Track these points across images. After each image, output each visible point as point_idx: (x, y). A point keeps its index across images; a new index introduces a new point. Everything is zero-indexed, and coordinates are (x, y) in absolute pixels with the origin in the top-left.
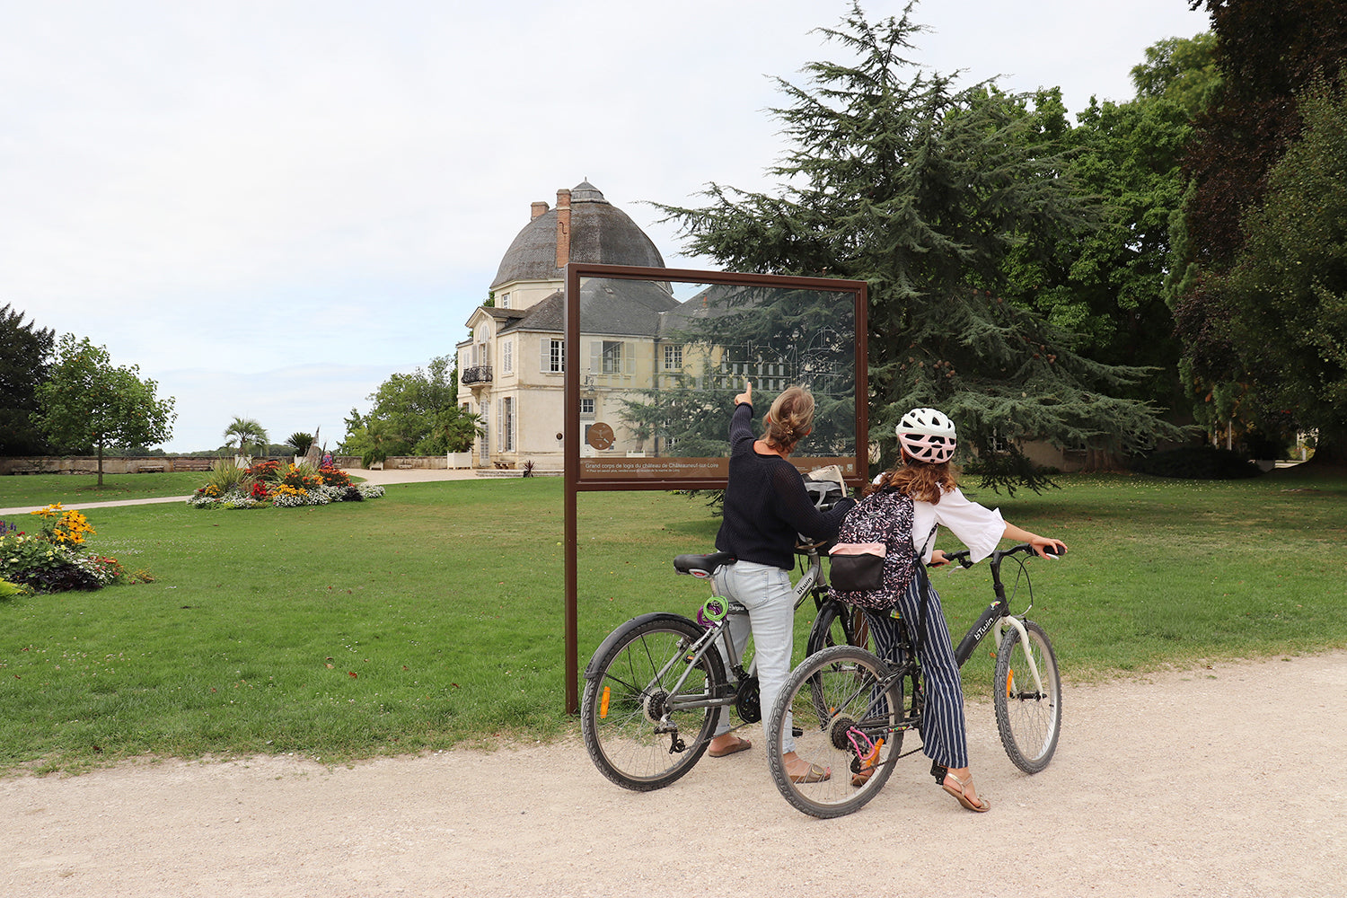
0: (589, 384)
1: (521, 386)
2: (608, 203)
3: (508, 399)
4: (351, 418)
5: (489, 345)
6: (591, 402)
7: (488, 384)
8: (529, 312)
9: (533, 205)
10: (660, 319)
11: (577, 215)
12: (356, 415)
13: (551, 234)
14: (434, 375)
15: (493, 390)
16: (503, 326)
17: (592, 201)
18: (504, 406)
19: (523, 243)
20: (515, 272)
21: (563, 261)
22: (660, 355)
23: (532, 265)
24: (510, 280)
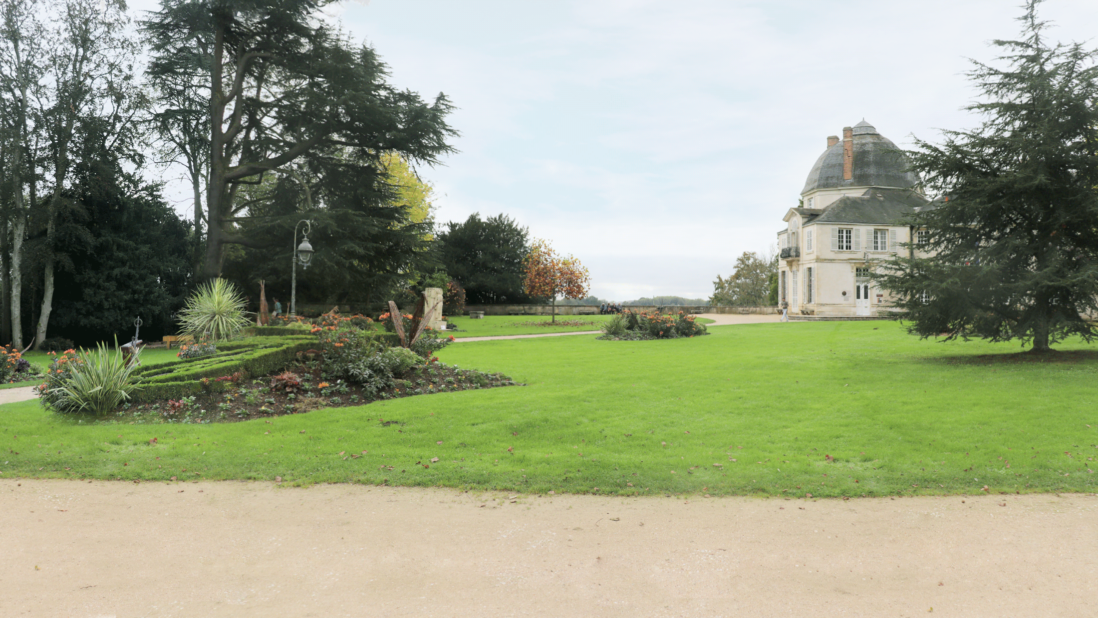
0: (866, 257)
1: (818, 260)
2: (878, 135)
3: (810, 269)
4: (717, 280)
5: (797, 232)
6: (867, 270)
7: (797, 258)
8: (824, 210)
9: (829, 138)
11: (858, 144)
12: (720, 280)
13: (840, 157)
15: (800, 263)
16: (806, 220)
17: (868, 134)
18: (807, 273)
19: (821, 164)
20: (816, 184)
21: (848, 176)
22: (914, 237)
23: (827, 178)
24: (813, 189)
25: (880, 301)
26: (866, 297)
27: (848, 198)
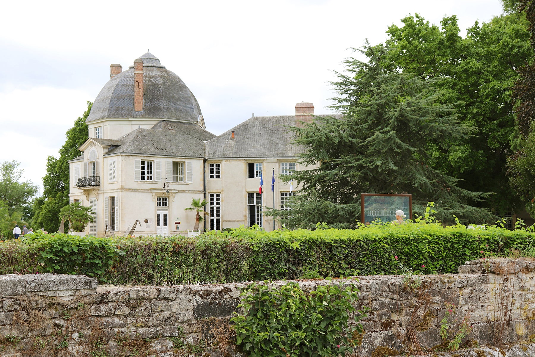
0: (166, 188)
1: (123, 189)
2: (164, 68)
3: (113, 198)
5: (97, 163)
6: (166, 199)
7: (97, 187)
8: (123, 141)
9: (112, 67)
10: (205, 146)
11: (146, 76)
13: (130, 89)
14: (4, 175)
15: (100, 192)
16: (107, 150)
17: (154, 67)
18: (109, 202)
19: (110, 94)
20: (106, 113)
21: (139, 107)
22: (206, 169)
23: (118, 109)
24: (103, 118)
25: (177, 228)
26: (165, 224)
27: (143, 130)
